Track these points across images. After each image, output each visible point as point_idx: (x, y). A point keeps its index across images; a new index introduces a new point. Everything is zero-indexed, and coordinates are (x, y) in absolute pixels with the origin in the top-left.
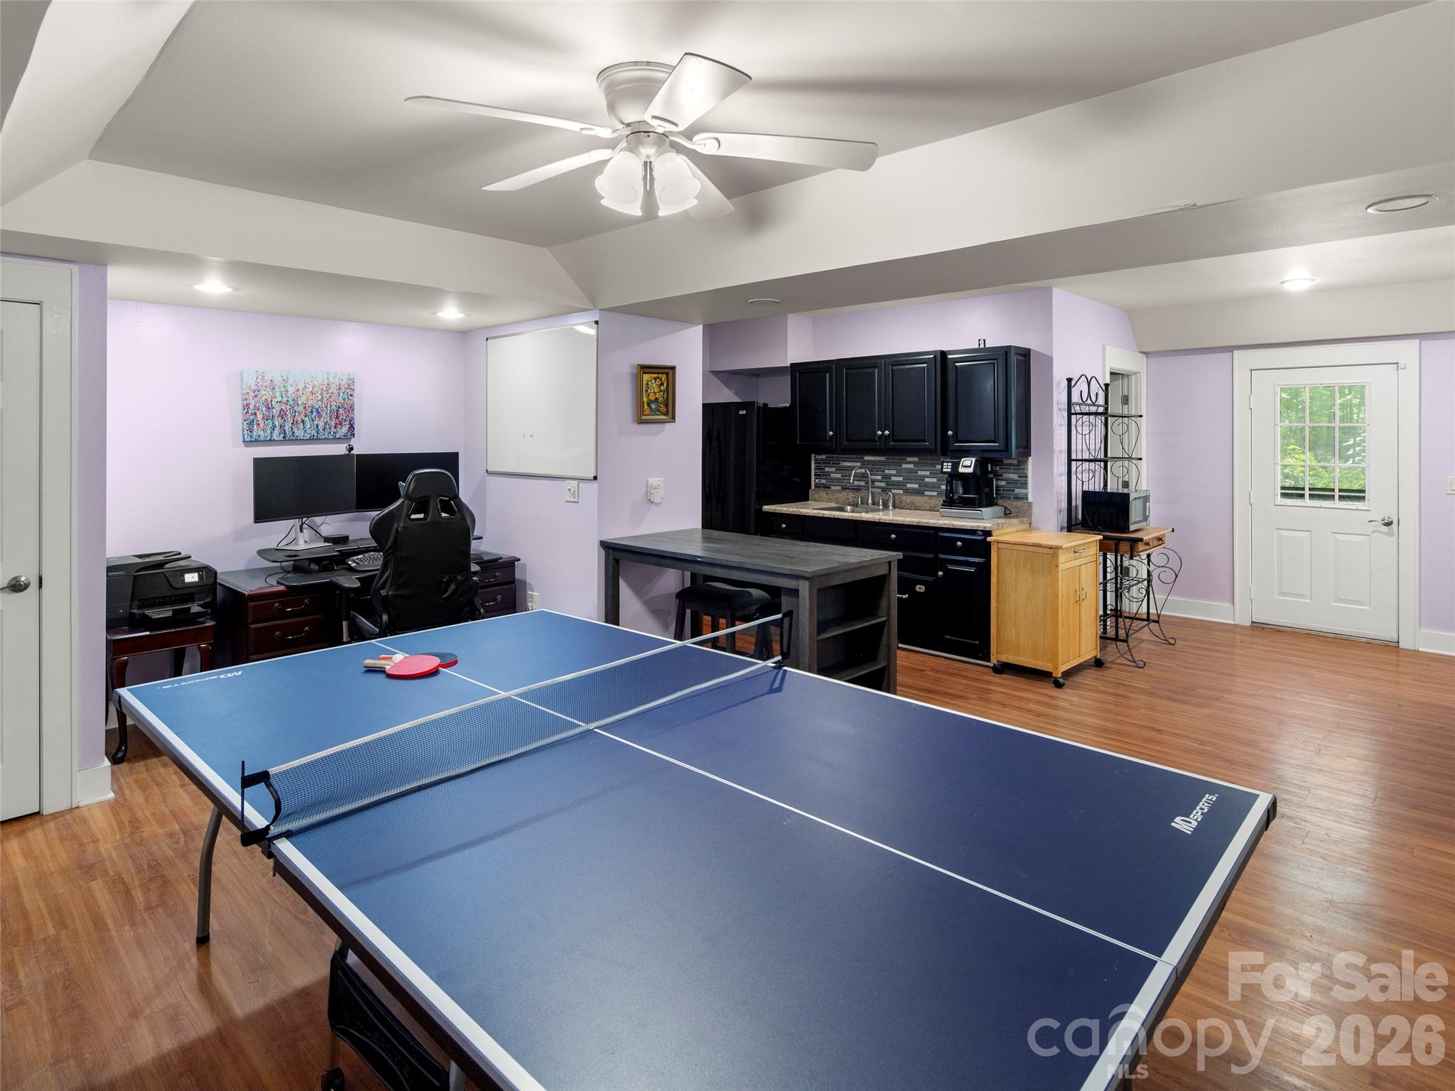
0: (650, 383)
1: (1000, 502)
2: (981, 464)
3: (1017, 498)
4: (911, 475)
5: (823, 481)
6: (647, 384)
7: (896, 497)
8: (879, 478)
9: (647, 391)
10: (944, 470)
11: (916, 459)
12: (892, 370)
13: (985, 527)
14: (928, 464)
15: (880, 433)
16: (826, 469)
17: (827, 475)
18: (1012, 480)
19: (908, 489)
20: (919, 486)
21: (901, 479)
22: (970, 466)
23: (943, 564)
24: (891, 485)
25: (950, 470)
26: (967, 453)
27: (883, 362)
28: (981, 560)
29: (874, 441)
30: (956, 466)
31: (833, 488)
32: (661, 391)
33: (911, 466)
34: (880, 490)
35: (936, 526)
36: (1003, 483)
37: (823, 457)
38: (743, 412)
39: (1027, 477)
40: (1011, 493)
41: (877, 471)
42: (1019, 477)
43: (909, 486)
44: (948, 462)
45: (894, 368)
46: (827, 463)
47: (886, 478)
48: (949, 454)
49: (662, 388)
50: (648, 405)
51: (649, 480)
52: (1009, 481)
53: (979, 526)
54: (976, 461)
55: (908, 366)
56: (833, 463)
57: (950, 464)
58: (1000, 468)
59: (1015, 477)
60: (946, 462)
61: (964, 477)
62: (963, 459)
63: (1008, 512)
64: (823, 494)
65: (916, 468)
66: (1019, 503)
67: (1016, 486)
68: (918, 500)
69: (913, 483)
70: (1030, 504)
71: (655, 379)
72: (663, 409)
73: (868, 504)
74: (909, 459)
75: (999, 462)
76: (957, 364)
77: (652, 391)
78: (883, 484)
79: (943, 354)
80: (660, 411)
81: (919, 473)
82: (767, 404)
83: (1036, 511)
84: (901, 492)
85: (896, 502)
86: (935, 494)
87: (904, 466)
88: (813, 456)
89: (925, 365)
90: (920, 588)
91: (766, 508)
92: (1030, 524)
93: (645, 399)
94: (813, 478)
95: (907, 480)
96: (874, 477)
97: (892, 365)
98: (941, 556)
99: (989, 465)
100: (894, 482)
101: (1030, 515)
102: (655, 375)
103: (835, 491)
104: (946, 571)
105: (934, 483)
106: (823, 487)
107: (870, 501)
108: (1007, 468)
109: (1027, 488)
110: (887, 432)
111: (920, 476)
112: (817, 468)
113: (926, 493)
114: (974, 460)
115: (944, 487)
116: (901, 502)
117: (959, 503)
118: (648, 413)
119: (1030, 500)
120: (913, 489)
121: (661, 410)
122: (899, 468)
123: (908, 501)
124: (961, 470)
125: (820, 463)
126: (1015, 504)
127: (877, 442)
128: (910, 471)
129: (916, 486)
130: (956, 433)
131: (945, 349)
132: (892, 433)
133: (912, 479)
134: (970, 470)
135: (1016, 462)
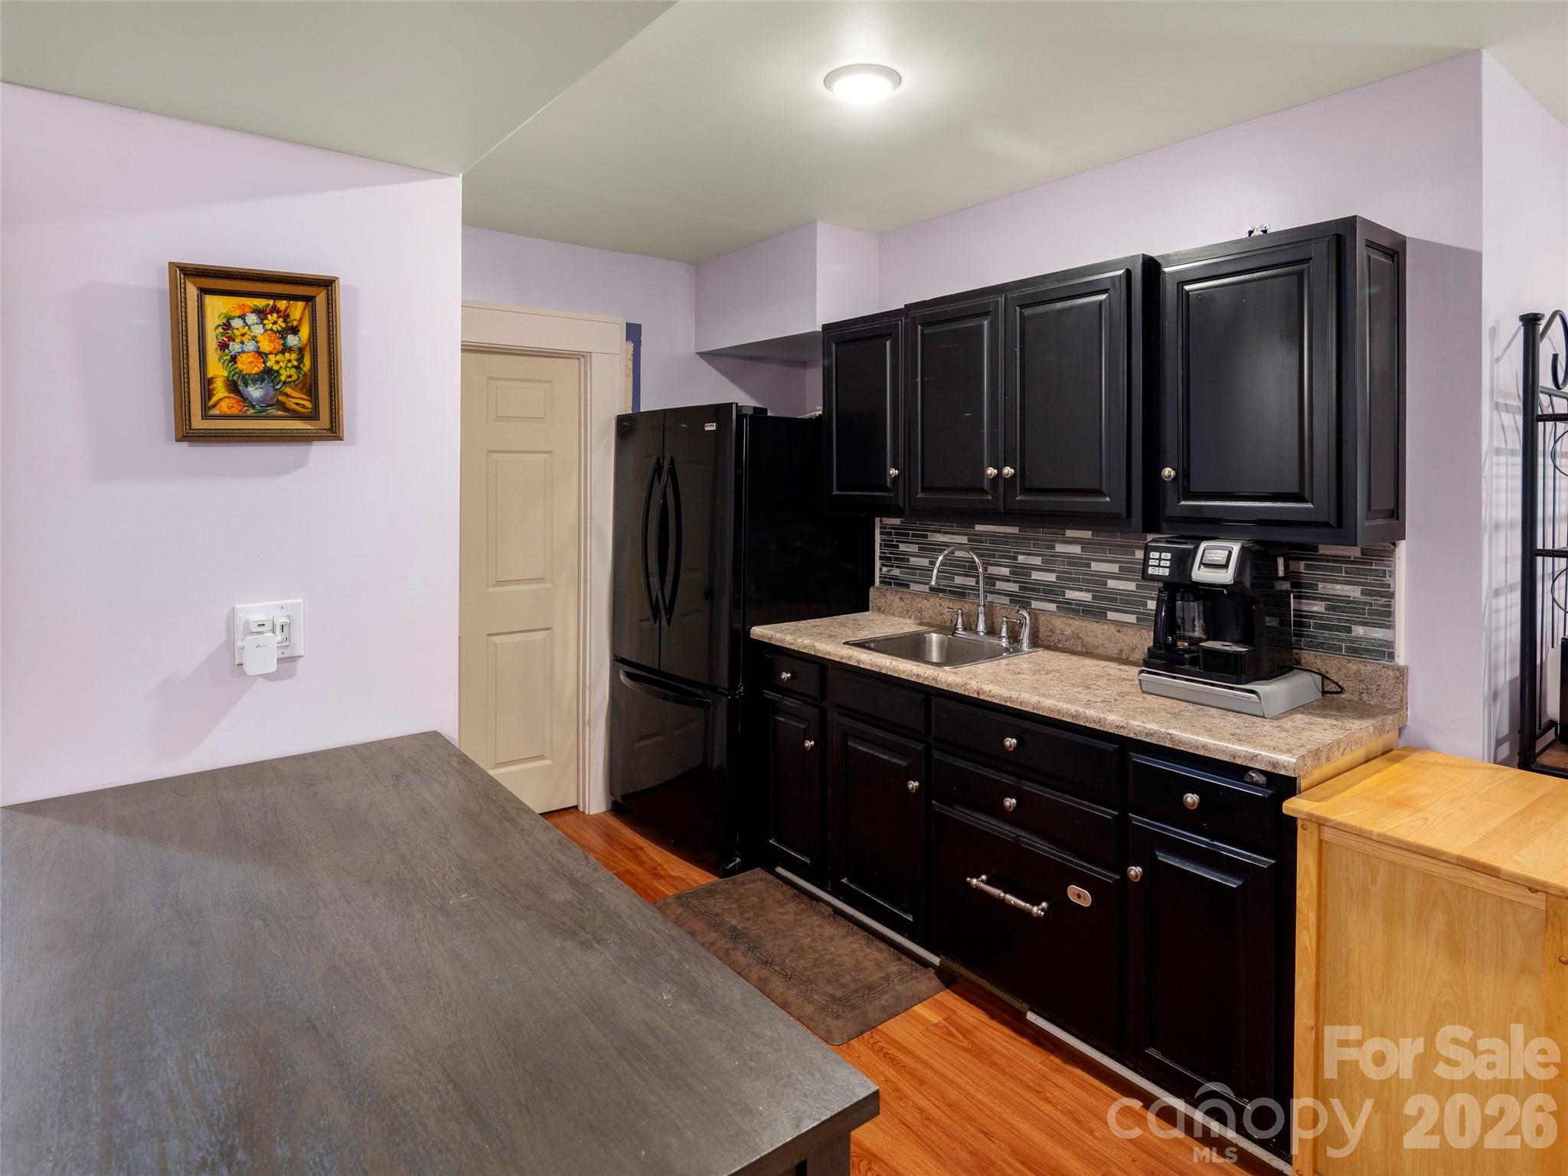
0: (237, 323)
1: (1308, 656)
2: (1258, 559)
3: (1357, 650)
4: (1075, 572)
5: (896, 572)
6: (227, 326)
7: (1042, 619)
8: (1005, 571)
9: (223, 346)
10: (1151, 571)
11: (1087, 534)
12: (1023, 318)
13: (1275, 764)
14: (1115, 548)
15: (991, 471)
16: (902, 547)
17: (902, 560)
18: (1347, 600)
19: (1068, 602)
20: (1094, 597)
21: (1051, 577)
22: (1226, 566)
23: (1143, 848)
24: (1027, 593)
25: (1166, 572)
26: (1215, 527)
27: (1001, 299)
28: (1265, 862)
29: (982, 490)
30: (1182, 562)
31: (914, 587)
32: (286, 349)
33: (1076, 549)
34: (1006, 600)
35: (1123, 733)
36: (1318, 607)
37: (897, 521)
38: (711, 427)
39: (1392, 595)
40: (1343, 635)
41: (1001, 557)
42: (1363, 593)
43: (1071, 595)
44: (1161, 550)
45: (1027, 312)
46: (902, 533)
47: (1020, 573)
48: (1164, 525)
49: (292, 340)
50: (233, 386)
51: (237, 606)
52: (1336, 604)
53: (1254, 757)
54: (1244, 550)
55: (1059, 305)
56: (914, 535)
57: (1169, 556)
58: (1307, 567)
59: (1354, 592)
60: (1156, 549)
61: (1207, 593)
62: (1203, 545)
63: (1331, 687)
64: (893, 598)
65: (1088, 555)
66: (1368, 668)
67: (1354, 617)
68: (1093, 631)
69: (1081, 590)
70: (1402, 673)
71: (262, 314)
72: (297, 399)
73: (977, 633)
74: (1070, 533)
75: (1305, 551)
76: (1187, 288)
77: (250, 346)
78: (1014, 587)
79: (1151, 267)
80: (282, 406)
81: (1095, 566)
82: (765, 411)
83: (1420, 697)
84: (1053, 607)
85: (1042, 629)
86: (1132, 619)
87: (1060, 548)
88: (877, 520)
89: (1103, 297)
90: (1079, 895)
91: (759, 632)
92: (1400, 731)
93: (217, 369)
94: (878, 563)
95: (1067, 580)
96: (992, 570)
97: (1022, 307)
98: (1137, 819)
99: (1281, 561)
100: (1037, 583)
101: (1402, 705)
102: (261, 303)
103: (917, 594)
104: (1153, 869)
105: (1129, 594)
106: (896, 584)
107: (981, 627)
108: (1333, 569)
109: (1390, 626)
110: (1008, 471)
111: (1096, 574)
112: (886, 544)
113: (1111, 615)
114: (1236, 548)
115: (1152, 605)
116: (1053, 632)
117: (1194, 661)
118: (235, 411)
119: (1401, 660)
120: (1080, 603)
121: (291, 404)
122: (1049, 552)
123: (1068, 631)
124: (1200, 574)
125: (890, 533)
126: (1353, 667)
127: (986, 493)
128: (1072, 561)
129: (1087, 597)
130: (1184, 474)
131: (1154, 253)
132: (1022, 473)
133: (1078, 580)
134: (1226, 577)
135: (1359, 554)
